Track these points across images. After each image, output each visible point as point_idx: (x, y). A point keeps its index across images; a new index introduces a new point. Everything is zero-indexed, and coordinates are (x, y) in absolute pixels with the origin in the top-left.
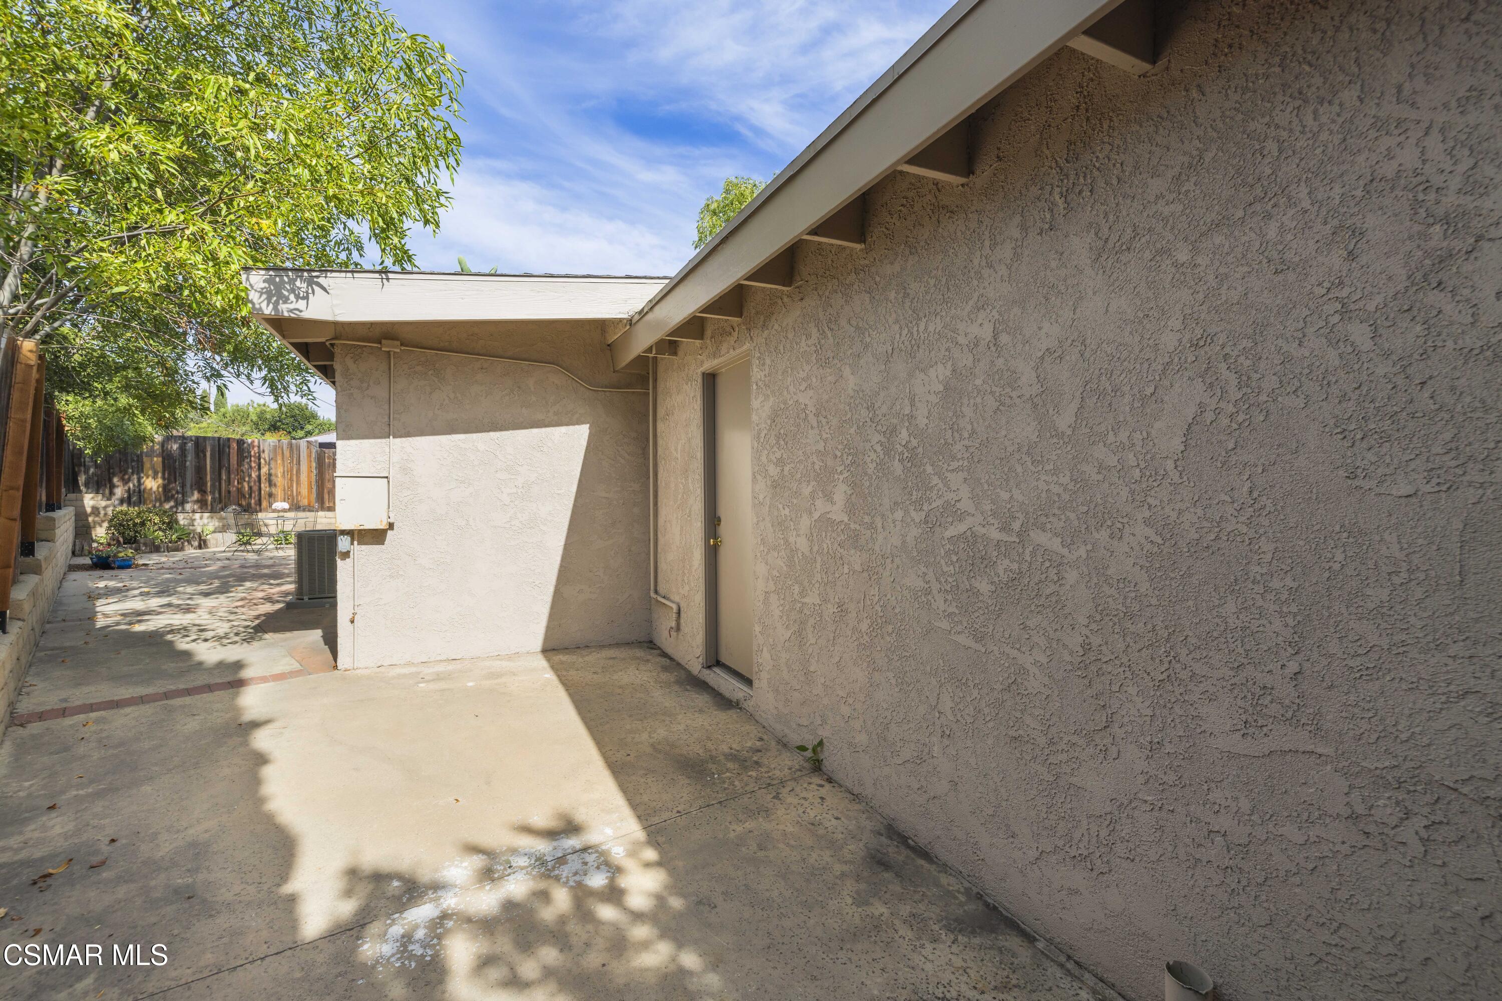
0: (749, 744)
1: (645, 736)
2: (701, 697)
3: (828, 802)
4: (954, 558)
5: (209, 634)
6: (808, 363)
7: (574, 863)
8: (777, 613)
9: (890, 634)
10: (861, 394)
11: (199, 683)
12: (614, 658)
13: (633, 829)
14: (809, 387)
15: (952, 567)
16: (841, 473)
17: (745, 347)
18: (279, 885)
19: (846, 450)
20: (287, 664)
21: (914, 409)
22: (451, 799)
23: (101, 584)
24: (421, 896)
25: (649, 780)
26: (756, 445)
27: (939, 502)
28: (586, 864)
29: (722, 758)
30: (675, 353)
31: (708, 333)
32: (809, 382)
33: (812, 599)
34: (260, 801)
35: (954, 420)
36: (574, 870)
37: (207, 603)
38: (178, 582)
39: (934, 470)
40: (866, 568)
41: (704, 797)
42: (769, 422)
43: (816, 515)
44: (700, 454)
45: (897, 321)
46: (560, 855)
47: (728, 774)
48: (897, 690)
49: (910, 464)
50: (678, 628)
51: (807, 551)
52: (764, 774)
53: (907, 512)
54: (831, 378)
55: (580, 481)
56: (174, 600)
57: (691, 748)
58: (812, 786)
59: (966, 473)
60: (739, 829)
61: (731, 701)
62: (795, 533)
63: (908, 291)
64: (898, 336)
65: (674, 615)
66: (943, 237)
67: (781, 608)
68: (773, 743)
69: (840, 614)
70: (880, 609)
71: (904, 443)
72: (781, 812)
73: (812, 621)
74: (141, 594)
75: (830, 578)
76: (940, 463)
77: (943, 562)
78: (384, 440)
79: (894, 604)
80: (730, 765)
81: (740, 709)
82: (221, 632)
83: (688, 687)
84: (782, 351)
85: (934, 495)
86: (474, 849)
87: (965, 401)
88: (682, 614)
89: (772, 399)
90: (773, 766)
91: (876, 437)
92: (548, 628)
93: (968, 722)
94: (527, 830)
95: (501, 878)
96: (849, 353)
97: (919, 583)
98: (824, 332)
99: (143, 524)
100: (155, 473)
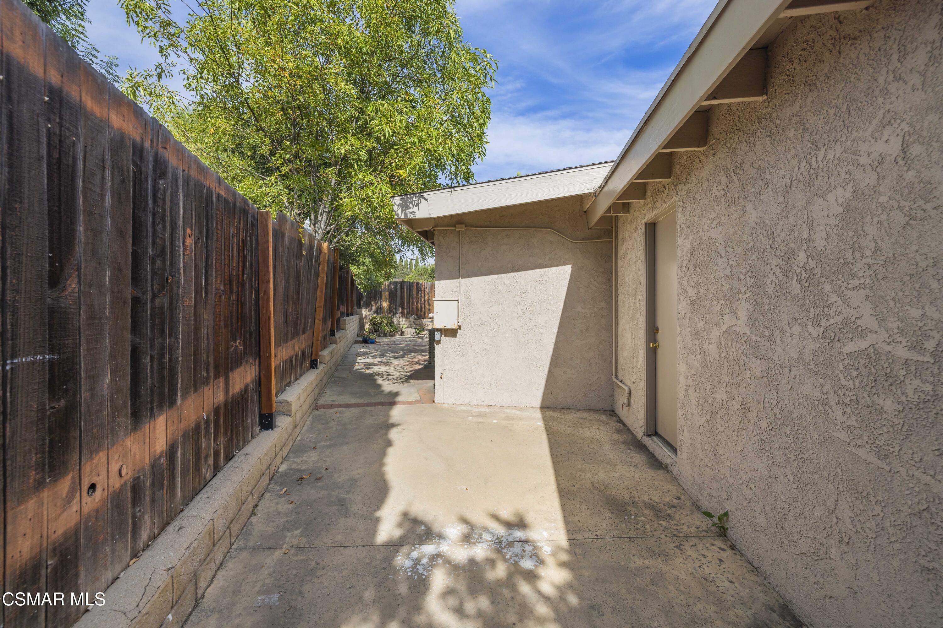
0: (667, 500)
1: (589, 475)
2: (639, 456)
3: (725, 565)
4: (854, 374)
5: (391, 377)
6: (718, 205)
7: (517, 549)
8: (694, 403)
9: (787, 436)
10: (762, 225)
11: (379, 401)
12: (584, 419)
13: (562, 538)
14: (719, 224)
15: (851, 382)
16: (745, 293)
17: (673, 200)
18: (375, 511)
19: (749, 274)
20: (415, 397)
21: (812, 233)
22: (464, 487)
23: (362, 350)
24: (431, 539)
25: (583, 507)
26: (680, 273)
27: (838, 319)
28: (524, 551)
29: (641, 504)
30: (628, 212)
31: (649, 193)
32: (719, 220)
33: (721, 395)
34: (382, 465)
35: (855, 239)
36: (516, 553)
37: (395, 362)
38: (388, 351)
39: (832, 288)
40: (765, 374)
41: (618, 530)
42: (689, 255)
43: (724, 328)
44: (643, 281)
45: (796, 156)
46: (511, 540)
47: (643, 518)
48: (794, 486)
49: (808, 284)
50: (629, 404)
51: (716, 357)
52: (673, 526)
53: (804, 327)
54: (737, 215)
55: (565, 301)
56: (384, 360)
57: (619, 491)
58: (714, 547)
59: (868, 291)
60: (639, 562)
61: (662, 464)
62: (707, 341)
63: (807, 126)
64: (796, 169)
65: (626, 395)
66: (844, 66)
67: (697, 400)
68: (688, 504)
69: (743, 411)
70: (778, 412)
71: (802, 264)
72: (679, 560)
73: (720, 414)
74: (374, 356)
75: (735, 380)
76: (839, 282)
77: (841, 376)
78: (457, 280)
79: (792, 408)
80: (647, 512)
81: (668, 471)
82: (395, 377)
83: (631, 447)
84: (699, 198)
85: (832, 312)
86: (464, 521)
87: (868, 219)
88: (632, 395)
89: (691, 237)
90: (682, 522)
91: (776, 261)
92: (545, 394)
93: (870, 536)
94: (496, 518)
95: (474, 543)
96: (751, 191)
97: (817, 394)
98: (731, 177)
99: (381, 323)
100: (386, 299)
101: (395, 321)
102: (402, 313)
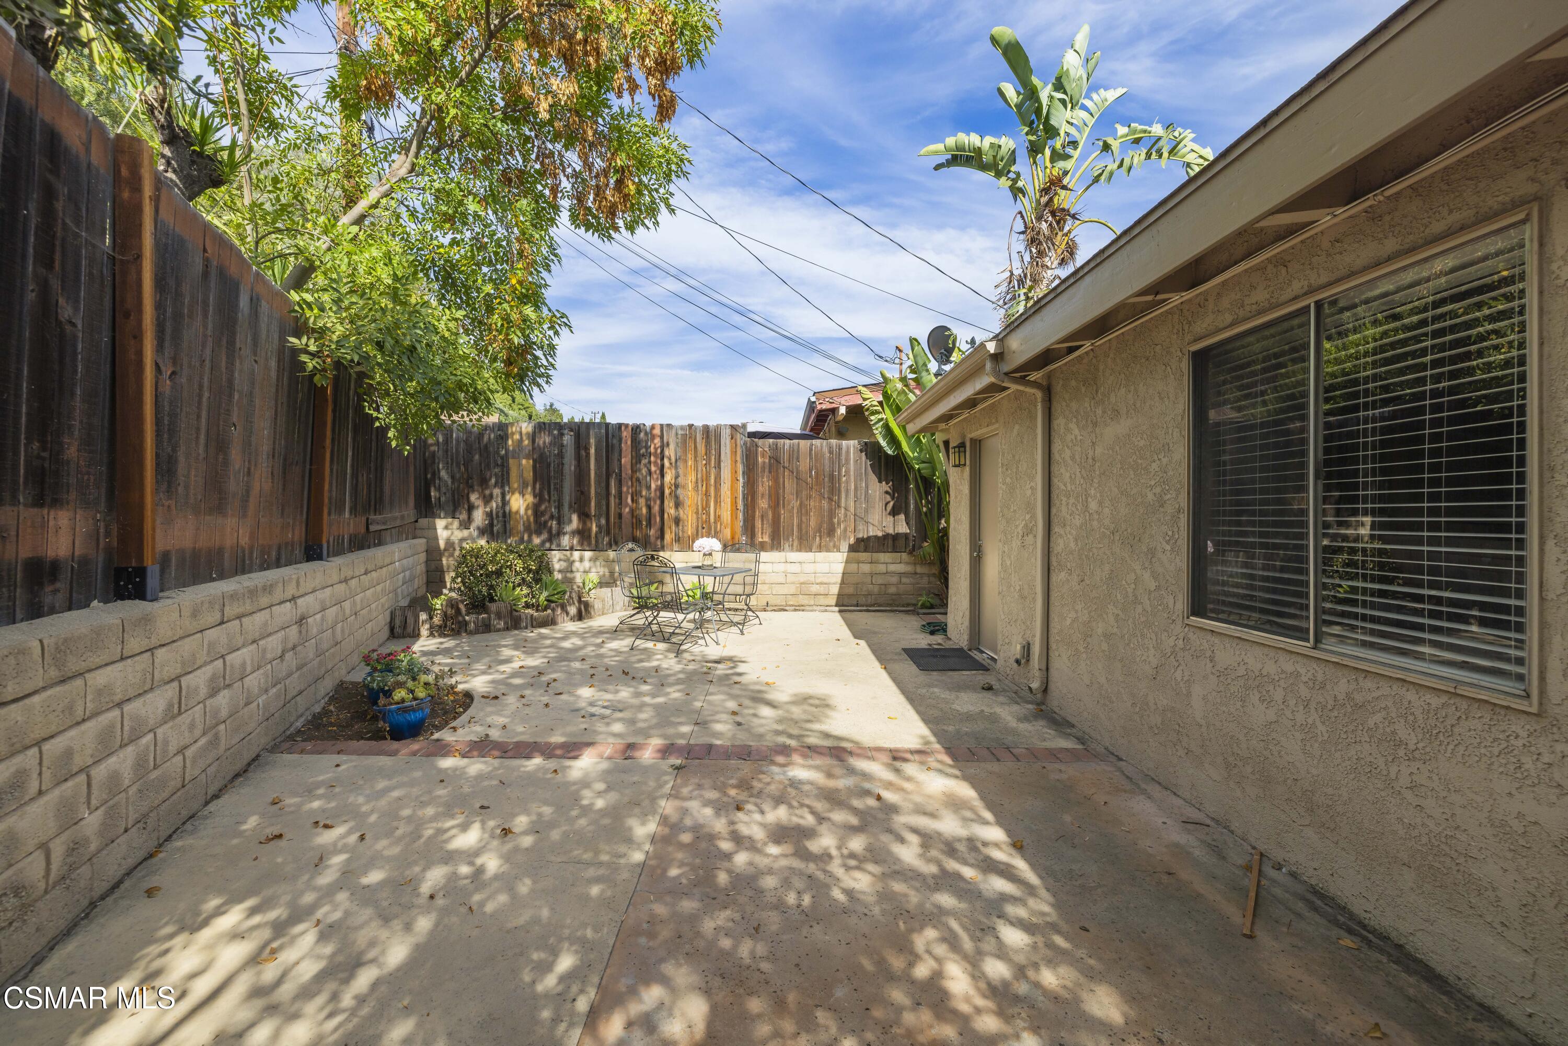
99: (499, 573)
100: (525, 485)
101: (556, 559)
102: (583, 535)
